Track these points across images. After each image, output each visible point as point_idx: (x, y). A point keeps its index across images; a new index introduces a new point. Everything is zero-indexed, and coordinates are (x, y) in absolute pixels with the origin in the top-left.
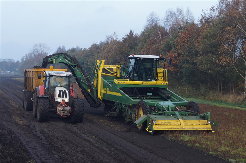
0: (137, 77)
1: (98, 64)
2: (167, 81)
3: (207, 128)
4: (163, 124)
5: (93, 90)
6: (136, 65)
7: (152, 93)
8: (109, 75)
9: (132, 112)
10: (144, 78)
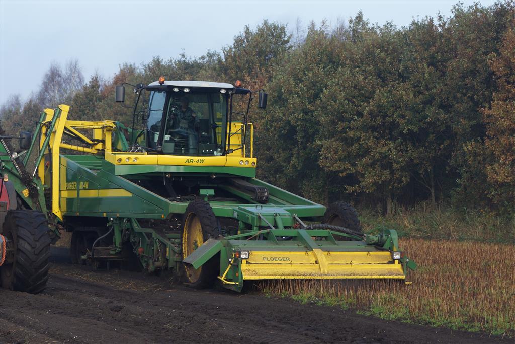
0: (172, 144)
1: (49, 119)
2: (254, 157)
3: (391, 273)
4: (269, 262)
5: (37, 190)
6: (171, 108)
7: (213, 190)
8: (81, 149)
9: (165, 240)
10: (191, 147)
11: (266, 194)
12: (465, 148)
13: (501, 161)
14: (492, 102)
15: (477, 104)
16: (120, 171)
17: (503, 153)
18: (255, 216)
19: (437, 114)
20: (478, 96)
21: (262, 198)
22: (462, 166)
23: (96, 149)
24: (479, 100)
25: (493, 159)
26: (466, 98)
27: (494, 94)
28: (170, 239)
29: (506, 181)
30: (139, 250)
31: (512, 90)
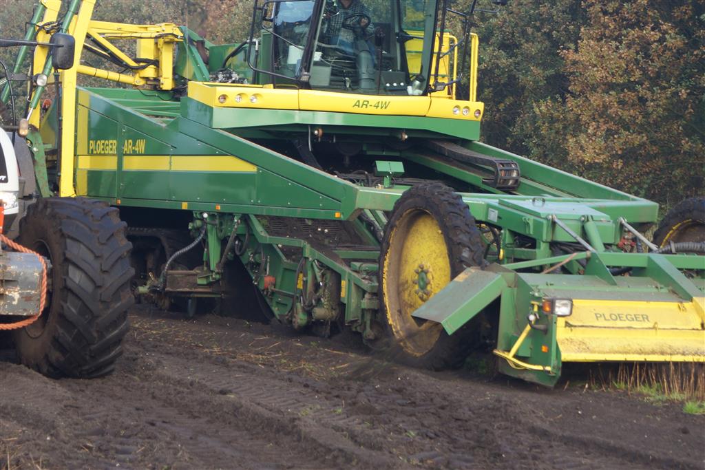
0: (326, 70)
1: (51, 17)
2: (477, 100)
4: (607, 324)
7: (401, 163)
8: (114, 76)
9: (337, 264)
10: (364, 76)
11: (515, 175)
12: (537, 110)
13: (589, 131)
14: (579, 41)
15: (556, 44)
16: (224, 120)
17: (594, 119)
18: (545, 222)
19: (497, 58)
20: (558, 32)
21: (506, 181)
22: (531, 137)
23: (143, 78)
24: (560, 38)
25: (577, 127)
26: (539, 34)
27: (582, 29)
28: (348, 262)
29: (596, 161)
30: (266, 281)
31: (610, 24)
